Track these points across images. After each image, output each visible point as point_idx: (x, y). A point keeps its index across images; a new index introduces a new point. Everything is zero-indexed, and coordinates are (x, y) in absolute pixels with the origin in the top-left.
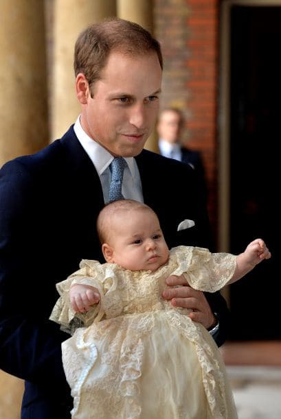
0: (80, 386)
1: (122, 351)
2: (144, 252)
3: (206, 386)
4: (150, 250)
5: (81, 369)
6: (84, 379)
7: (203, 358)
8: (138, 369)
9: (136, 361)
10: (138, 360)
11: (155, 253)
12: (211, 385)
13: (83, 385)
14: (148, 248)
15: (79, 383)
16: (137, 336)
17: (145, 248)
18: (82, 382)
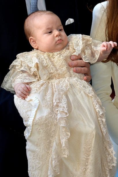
0: (32, 121)
1: (54, 101)
2: (54, 38)
3: (100, 121)
4: (57, 36)
5: (31, 110)
6: (33, 116)
7: (97, 106)
8: (66, 111)
9: (64, 107)
10: (65, 106)
11: (60, 38)
12: (103, 121)
13: (34, 120)
14: (55, 35)
15: (31, 119)
16: (61, 93)
17: (54, 35)
18: (33, 118)
